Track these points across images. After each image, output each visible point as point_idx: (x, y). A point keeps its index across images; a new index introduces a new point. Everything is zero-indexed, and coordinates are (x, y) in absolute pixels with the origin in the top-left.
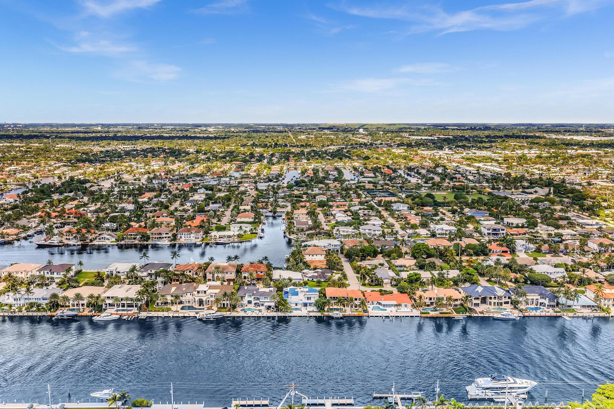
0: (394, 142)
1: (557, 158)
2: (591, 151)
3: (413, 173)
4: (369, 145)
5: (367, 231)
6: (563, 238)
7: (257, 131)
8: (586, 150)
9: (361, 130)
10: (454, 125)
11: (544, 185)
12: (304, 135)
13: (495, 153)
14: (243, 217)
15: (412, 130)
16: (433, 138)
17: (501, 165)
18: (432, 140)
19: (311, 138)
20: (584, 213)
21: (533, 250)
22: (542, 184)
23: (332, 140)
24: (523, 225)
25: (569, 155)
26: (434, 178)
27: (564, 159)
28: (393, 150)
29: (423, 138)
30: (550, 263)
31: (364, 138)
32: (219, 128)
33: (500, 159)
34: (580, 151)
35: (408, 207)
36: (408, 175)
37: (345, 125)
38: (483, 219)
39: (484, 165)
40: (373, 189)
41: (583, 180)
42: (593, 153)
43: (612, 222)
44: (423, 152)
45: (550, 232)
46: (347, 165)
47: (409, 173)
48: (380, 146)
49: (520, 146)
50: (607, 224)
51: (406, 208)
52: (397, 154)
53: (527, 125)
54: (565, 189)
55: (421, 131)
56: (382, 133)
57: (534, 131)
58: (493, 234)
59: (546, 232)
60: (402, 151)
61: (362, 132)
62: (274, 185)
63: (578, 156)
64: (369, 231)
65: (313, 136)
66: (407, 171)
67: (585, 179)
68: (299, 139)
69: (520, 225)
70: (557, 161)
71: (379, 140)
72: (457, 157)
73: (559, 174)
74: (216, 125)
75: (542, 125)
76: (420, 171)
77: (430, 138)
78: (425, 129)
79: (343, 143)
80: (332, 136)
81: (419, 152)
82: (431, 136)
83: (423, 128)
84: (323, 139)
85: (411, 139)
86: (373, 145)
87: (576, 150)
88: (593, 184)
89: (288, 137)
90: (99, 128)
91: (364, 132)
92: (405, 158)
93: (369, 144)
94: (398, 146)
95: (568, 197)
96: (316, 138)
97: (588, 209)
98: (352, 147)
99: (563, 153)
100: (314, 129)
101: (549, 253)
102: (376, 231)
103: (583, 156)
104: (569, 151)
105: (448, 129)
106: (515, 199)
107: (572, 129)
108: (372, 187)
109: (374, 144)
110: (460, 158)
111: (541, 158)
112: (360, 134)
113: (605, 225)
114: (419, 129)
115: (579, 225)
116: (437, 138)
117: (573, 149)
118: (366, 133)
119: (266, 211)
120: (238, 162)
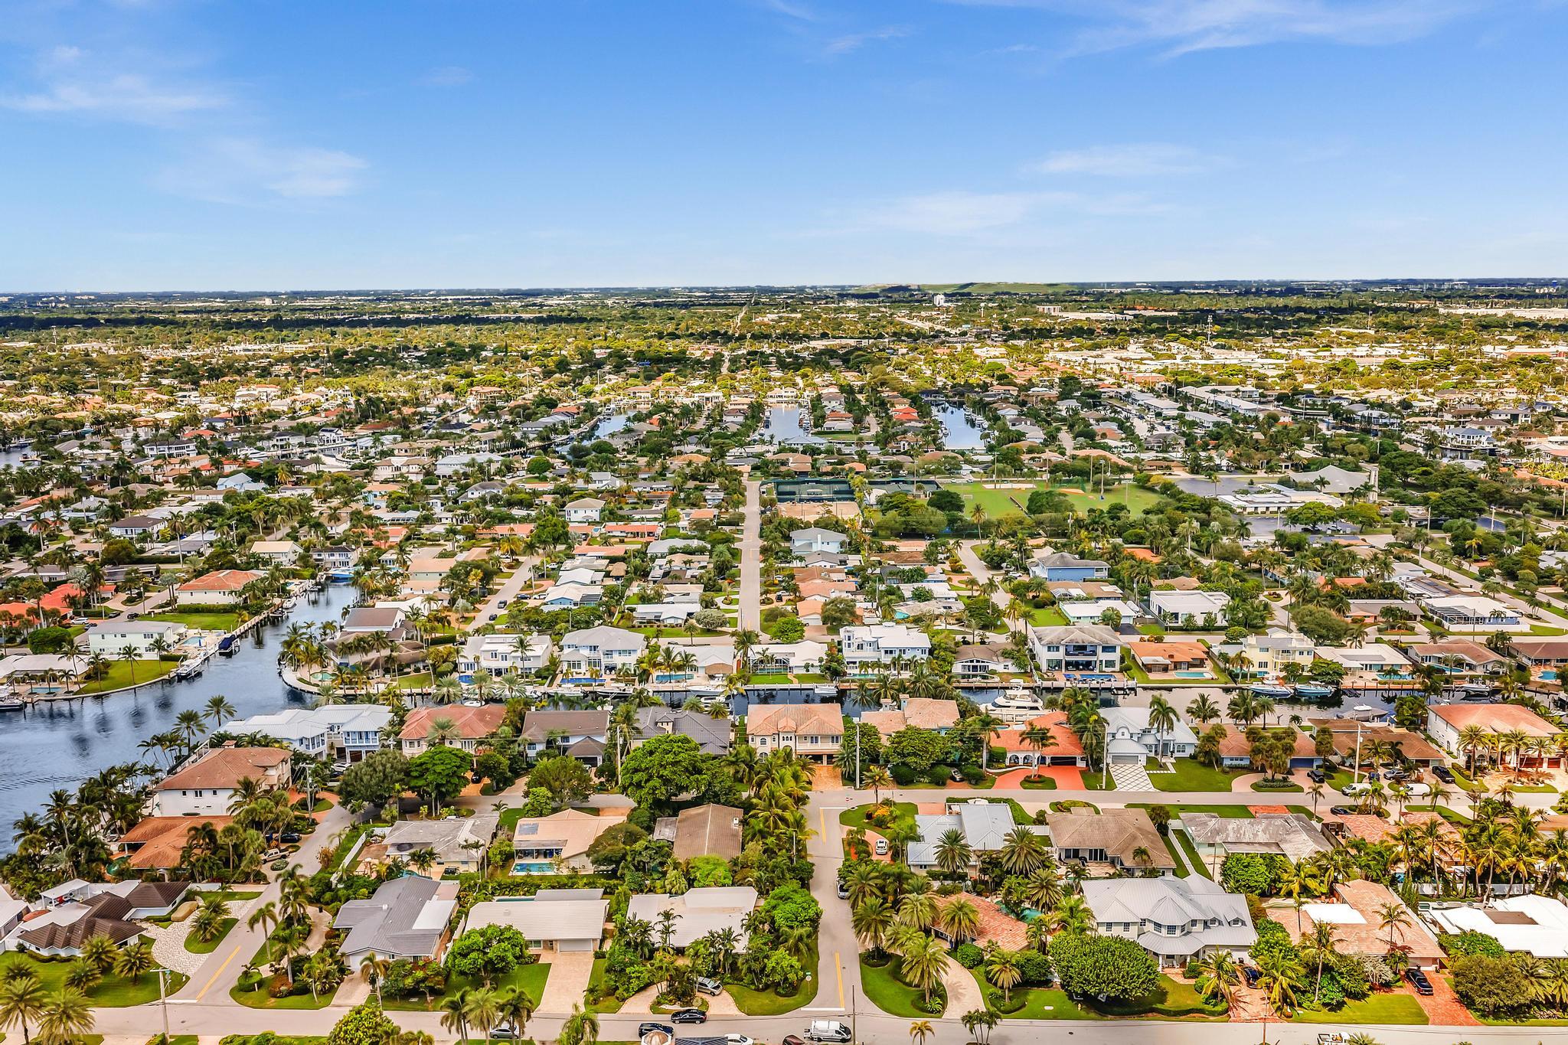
0: (1005, 329)
1: (1447, 368)
2: (1553, 349)
5: (586, 652)
6: (1347, 682)
8: (1539, 346)
11: (1366, 456)
13: (1268, 355)
15: (1083, 298)
19: (790, 320)
20: (1466, 566)
21: (1186, 754)
22: (1361, 454)
24: (1210, 620)
25: (1485, 361)
26: (1024, 435)
27: (1464, 373)
28: (979, 351)
29: (1094, 317)
30: (1218, 840)
31: (931, 320)
33: (1270, 373)
34: (1522, 349)
35: (842, 544)
38: (1075, 592)
40: (802, 473)
41: (1501, 440)
42: (1559, 354)
43: (1560, 604)
45: (1298, 659)
46: (807, 393)
48: (955, 339)
49: (1350, 337)
50: (1541, 612)
51: (834, 548)
54: (1425, 473)
57: (1415, 296)
58: (1068, 664)
59: (1283, 660)
61: (942, 303)
63: (1510, 363)
64: (593, 655)
67: (1508, 433)
69: (1200, 621)
70: (1444, 377)
73: (1433, 419)
75: (1441, 282)
76: (998, 413)
80: (851, 315)
84: (819, 322)
87: (1511, 345)
88: (1530, 452)
90: (269, 302)
91: (945, 305)
93: (931, 334)
95: (1425, 502)
97: (1481, 550)
99: (1469, 355)
100: (826, 297)
101: (1250, 769)
102: (616, 655)
103: (1526, 362)
104: (1487, 348)
106: (1245, 509)
107: (1519, 290)
111: (1397, 368)
112: (931, 308)
113: (1530, 616)
115: (1431, 619)
116: (1131, 318)
117: (1503, 342)
118: (953, 305)
119: (343, 559)
120: (487, 389)
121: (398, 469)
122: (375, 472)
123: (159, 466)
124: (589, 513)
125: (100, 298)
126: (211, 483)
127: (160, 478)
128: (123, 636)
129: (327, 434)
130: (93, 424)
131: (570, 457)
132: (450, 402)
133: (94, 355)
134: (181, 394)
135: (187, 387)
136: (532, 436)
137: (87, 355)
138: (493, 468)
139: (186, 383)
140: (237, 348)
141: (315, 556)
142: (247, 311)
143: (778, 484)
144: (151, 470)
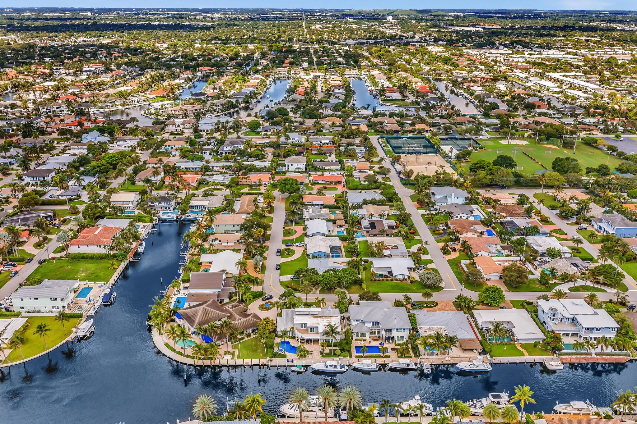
0: (430, 34)
3: (460, 91)
4: (398, 39)
5: (369, 325)
7: (267, 19)
9: (390, 18)
10: (497, 12)
12: (320, 24)
13: (569, 54)
14: (83, 243)
15: (450, 18)
16: (477, 29)
17: (589, 76)
18: (476, 32)
19: (328, 28)
23: (352, 32)
26: (497, 105)
28: (430, 48)
29: (466, 29)
31: (392, 29)
32: (228, 14)
33: (580, 64)
35: (466, 199)
36: (452, 92)
37: (372, 10)
39: (564, 76)
40: (396, 131)
44: (469, 51)
46: (363, 73)
47: (455, 89)
48: (411, 40)
51: (462, 201)
52: (434, 53)
53: (583, 12)
55: (460, 19)
56: (414, 21)
57: (595, 19)
60: (441, 49)
61: (391, 20)
62: (227, 122)
65: (331, 25)
66: (450, 85)
68: (311, 29)
71: (410, 31)
72: (518, 59)
74: (224, 11)
76: (472, 88)
77: (474, 29)
78: (464, 16)
79: (365, 36)
80: (354, 26)
81: (465, 50)
82: (474, 26)
83: (462, 15)
84: (341, 30)
85: (450, 30)
86: (402, 39)
89: (301, 26)
90: (89, 14)
91: (393, 21)
92: (446, 61)
93: (397, 37)
94: (434, 42)
96: (334, 27)
98: (375, 43)
100: (336, 16)
105: (492, 17)
108: (396, 127)
109: (404, 38)
110: (523, 62)
112: (387, 22)
114: (458, 17)
116: (482, 29)
118: (396, 21)
119: (167, 205)
120: (207, 68)
121: (179, 126)
122: (167, 128)
123: (49, 123)
124: (299, 166)
125: (15, 10)
126: (78, 136)
127: (49, 130)
128: (36, 299)
129: (134, 98)
130: (12, 88)
131: (266, 117)
132: (190, 76)
133: (12, 43)
134: (55, 68)
135: (58, 64)
136: (241, 101)
137: (9, 44)
138: (229, 125)
139: (57, 62)
140: (79, 40)
141: (150, 204)
142: (81, 19)
143: (388, 139)
144: (44, 124)
